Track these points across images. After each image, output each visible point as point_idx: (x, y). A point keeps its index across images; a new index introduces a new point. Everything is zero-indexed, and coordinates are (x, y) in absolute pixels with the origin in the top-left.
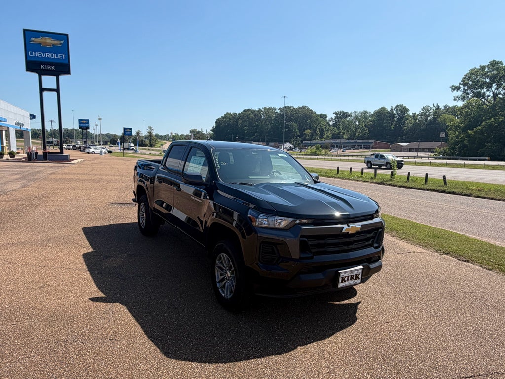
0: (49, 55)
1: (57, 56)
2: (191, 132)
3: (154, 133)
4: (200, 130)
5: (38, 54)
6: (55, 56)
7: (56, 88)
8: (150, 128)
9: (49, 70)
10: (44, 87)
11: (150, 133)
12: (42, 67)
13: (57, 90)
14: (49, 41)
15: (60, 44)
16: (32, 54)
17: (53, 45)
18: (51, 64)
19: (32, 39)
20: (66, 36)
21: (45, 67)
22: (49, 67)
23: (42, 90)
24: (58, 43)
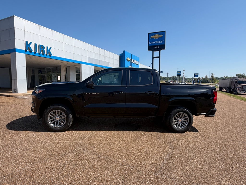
0: (157, 42)
1: (160, 42)
2: (237, 75)
3: (215, 77)
4: (243, 74)
5: (153, 43)
6: (159, 42)
7: (159, 56)
8: (212, 74)
9: (157, 49)
10: (154, 56)
11: (212, 77)
12: (154, 48)
13: (159, 57)
14: (158, 36)
15: (162, 36)
16: (150, 43)
17: (159, 37)
18: (157, 46)
19: (151, 36)
20: (164, 32)
21: (155, 48)
22: (157, 47)
23: (153, 58)
24: (161, 36)
